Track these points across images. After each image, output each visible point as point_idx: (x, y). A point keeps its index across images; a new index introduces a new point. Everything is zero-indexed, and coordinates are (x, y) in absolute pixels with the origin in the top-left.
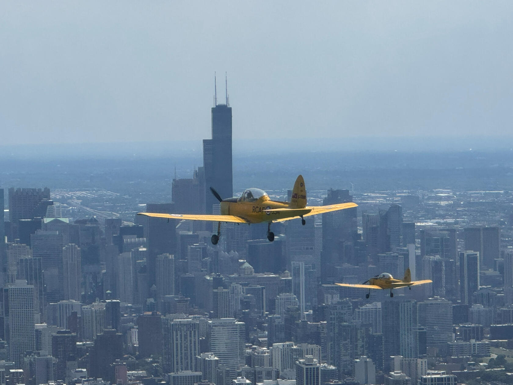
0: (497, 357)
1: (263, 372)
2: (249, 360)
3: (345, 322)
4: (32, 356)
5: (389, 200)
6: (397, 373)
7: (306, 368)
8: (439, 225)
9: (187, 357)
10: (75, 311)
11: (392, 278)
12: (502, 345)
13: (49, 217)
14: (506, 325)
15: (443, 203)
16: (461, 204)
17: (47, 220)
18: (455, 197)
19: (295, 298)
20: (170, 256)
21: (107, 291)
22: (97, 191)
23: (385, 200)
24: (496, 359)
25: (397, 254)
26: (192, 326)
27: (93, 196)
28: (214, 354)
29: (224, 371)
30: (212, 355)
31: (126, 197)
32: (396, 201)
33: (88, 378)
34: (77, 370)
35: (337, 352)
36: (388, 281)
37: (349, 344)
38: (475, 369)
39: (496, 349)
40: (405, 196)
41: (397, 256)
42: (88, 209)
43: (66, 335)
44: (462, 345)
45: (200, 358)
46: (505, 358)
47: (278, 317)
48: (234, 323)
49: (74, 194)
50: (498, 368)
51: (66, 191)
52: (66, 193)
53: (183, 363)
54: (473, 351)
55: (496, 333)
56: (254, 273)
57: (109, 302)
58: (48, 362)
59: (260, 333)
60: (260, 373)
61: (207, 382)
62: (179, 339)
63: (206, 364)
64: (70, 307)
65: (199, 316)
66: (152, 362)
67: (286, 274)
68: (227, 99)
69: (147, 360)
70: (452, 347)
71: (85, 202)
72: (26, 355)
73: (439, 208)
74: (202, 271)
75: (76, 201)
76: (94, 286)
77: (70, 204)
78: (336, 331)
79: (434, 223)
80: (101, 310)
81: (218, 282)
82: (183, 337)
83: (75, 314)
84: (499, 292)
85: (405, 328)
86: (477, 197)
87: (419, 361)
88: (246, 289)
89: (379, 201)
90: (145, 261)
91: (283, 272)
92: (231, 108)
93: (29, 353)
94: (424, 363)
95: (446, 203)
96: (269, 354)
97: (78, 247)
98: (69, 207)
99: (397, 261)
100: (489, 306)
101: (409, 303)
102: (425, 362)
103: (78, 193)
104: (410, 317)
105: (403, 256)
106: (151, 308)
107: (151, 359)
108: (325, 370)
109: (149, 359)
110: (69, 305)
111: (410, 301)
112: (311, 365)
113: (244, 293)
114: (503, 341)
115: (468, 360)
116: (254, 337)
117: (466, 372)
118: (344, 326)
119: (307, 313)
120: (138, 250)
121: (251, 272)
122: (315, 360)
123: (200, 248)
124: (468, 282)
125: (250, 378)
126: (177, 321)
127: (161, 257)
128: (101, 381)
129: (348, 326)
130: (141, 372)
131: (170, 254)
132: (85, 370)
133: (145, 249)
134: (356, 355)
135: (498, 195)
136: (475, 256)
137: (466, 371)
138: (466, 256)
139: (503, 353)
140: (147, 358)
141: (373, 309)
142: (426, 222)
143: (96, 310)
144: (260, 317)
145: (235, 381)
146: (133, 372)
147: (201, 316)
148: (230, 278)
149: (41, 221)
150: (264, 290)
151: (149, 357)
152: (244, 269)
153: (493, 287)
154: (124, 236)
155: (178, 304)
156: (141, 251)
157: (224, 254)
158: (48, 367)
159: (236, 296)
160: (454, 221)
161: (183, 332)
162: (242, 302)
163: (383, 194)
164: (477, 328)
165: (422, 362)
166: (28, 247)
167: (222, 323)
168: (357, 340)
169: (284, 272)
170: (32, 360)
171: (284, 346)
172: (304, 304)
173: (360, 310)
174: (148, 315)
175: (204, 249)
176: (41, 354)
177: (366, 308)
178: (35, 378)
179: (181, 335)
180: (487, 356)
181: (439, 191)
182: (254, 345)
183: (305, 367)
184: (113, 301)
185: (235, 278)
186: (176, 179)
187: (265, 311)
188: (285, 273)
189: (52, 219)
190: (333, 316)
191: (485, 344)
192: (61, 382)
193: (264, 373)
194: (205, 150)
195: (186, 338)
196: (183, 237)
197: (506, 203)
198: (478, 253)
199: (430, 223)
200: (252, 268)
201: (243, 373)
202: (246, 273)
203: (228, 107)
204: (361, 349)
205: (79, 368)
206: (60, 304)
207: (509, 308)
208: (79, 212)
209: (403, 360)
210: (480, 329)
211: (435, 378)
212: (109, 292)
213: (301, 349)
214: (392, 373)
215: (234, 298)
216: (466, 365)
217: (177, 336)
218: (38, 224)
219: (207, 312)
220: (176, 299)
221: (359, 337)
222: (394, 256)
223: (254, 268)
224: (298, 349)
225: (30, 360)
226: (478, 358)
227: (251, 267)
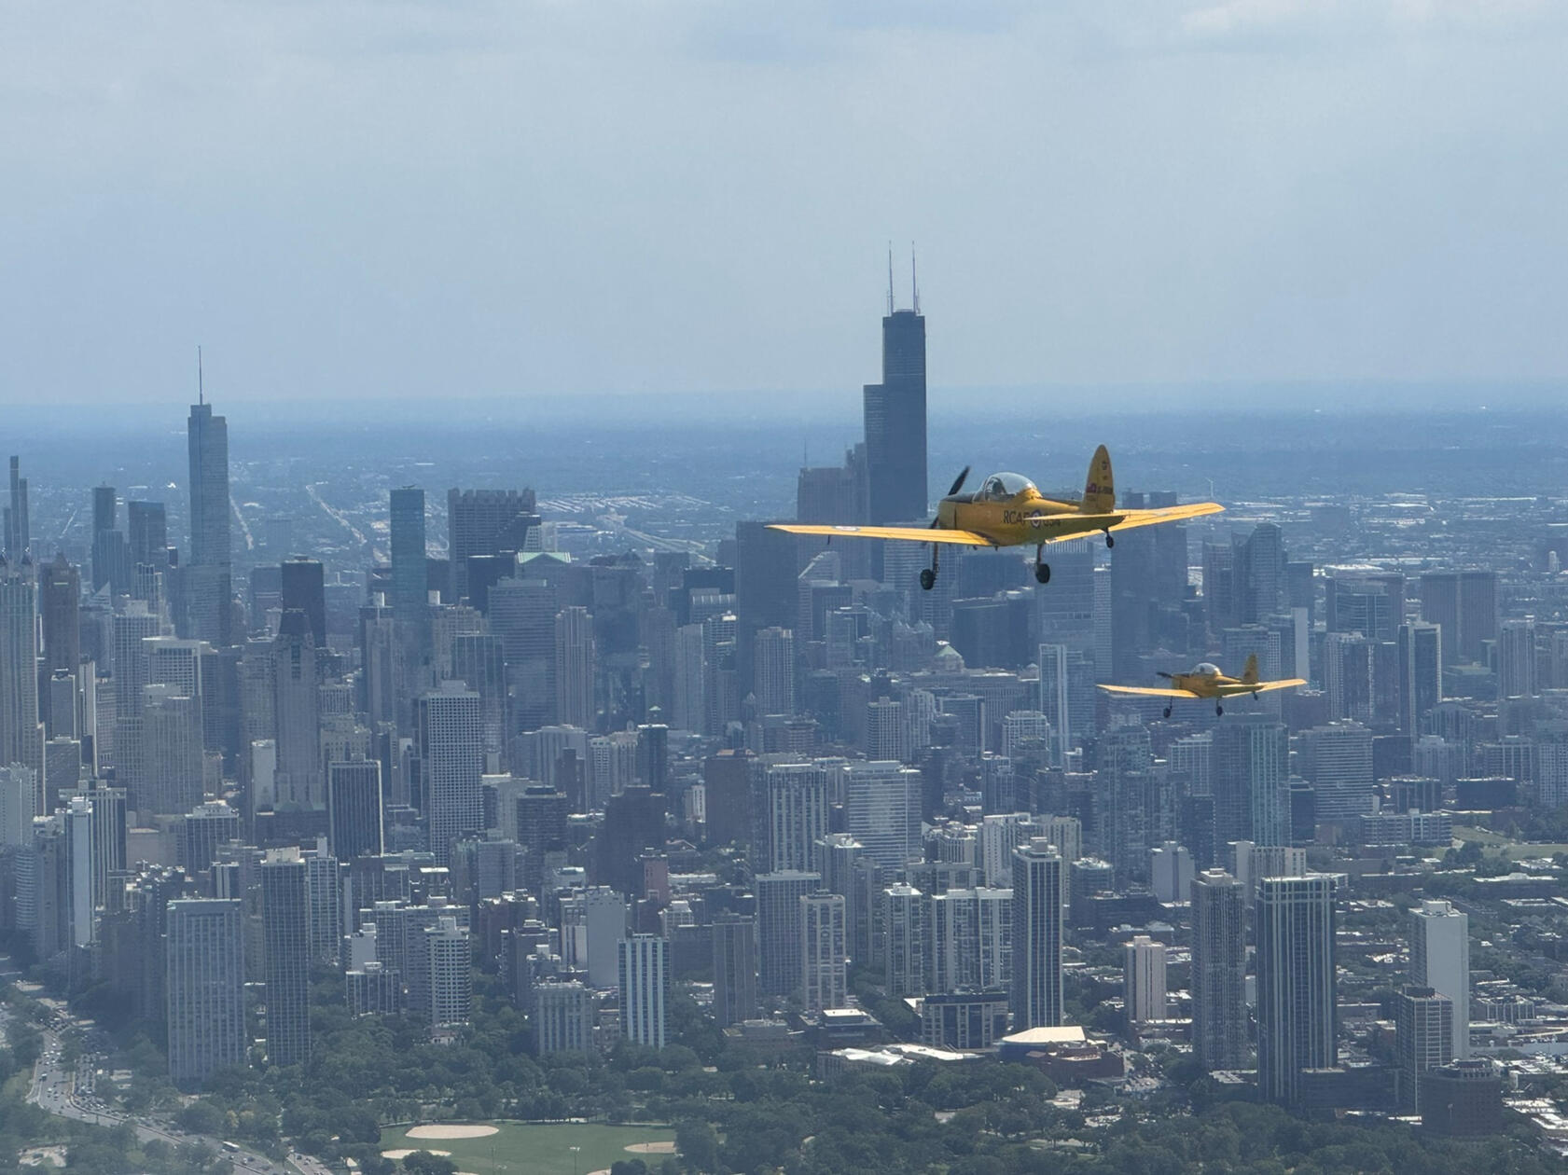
0: (1464, 846)
1: (951, 873)
2: (933, 850)
3: (1134, 769)
4: (475, 840)
5: (1287, 516)
6: (1216, 873)
7: (1033, 864)
8: (1386, 570)
9: (802, 845)
10: (573, 748)
11: (1219, 673)
12: (1479, 821)
13: (531, 550)
14: (1490, 779)
15: (1402, 523)
16: (1441, 523)
17: (524, 557)
18: (1432, 509)
19: (1044, 720)
20: (784, 632)
21: (652, 706)
22: (663, 496)
23: (1278, 517)
24: (1461, 849)
25: (1266, 629)
26: (812, 779)
27: (654, 506)
28: (853, 836)
29: (869, 873)
30: (848, 838)
31: (722, 509)
32: (1302, 517)
33: (587, 886)
34: (565, 869)
35: (1119, 833)
36: (1211, 681)
37: (1143, 816)
38: (1409, 871)
39: (1465, 830)
40: (1320, 509)
41: (1265, 633)
42: (640, 534)
43: (545, 796)
44: (1393, 820)
45: (823, 844)
46: (1482, 850)
47: (1002, 762)
48: (898, 770)
49: (613, 502)
50: (1462, 868)
51: (596, 496)
52: (596, 501)
53: (793, 857)
54: (1416, 834)
55: (1468, 796)
56: (965, 669)
57: (644, 730)
58: (503, 851)
59: (968, 795)
60: (944, 874)
61: (827, 893)
62: (784, 806)
63: (836, 855)
64: (564, 740)
65: (839, 759)
66: (733, 856)
67: (1033, 671)
68: (916, 298)
69: (722, 850)
70: (1370, 826)
71: (636, 519)
72: (462, 838)
73: (1392, 533)
74: (855, 665)
75: (615, 517)
76: (624, 697)
77: (601, 526)
78: (1117, 788)
79: (1376, 566)
80: (630, 745)
81: (881, 687)
82: (793, 804)
83: (571, 754)
84: (1490, 711)
85: (1262, 784)
86: (1481, 510)
87: (1289, 852)
88: (945, 702)
89: (1265, 518)
90: (734, 642)
91: (1025, 667)
92: (923, 318)
93: (468, 835)
94: (1298, 857)
95: (1411, 522)
96: (974, 838)
97: (588, 613)
98: (597, 531)
99: (1264, 643)
100: (1457, 738)
101: (1271, 730)
102: (1302, 854)
103: (623, 501)
104: (1274, 759)
105: (1279, 633)
106: (736, 741)
107: (732, 850)
108: (1087, 870)
109: (728, 850)
110: (560, 735)
111: (1272, 727)
112: (1043, 856)
113: (938, 710)
114: (1483, 812)
115: (1401, 851)
116: (956, 803)
117: (1392, 876)
118: (1132, 778)
119: (1072, 753)
120: (721, 618)
121: (958, 666)
122: (1051, 847)
123: (853, 616)
124: (1416, 688)
125: (923, 886)
126: (781, 768)
127: (764, 633)
128: (607, 890)
129: (1140, 778)
130: (706, 876)
131: (784, 628)
132: (580, 870)
133: (733, 618)
134: (1157, 840)
135: (1523, 507)
136: (1432, 632)
137: (1391, 874)
138: (1413, 632)
139: (1479, 839)
140: (721, 847)
141: (1205, 743)
142: (1359, 563)
143: (619, 747)
144: (971, 761)
145: (889, 891)
146: (690, 876)
147: (844, 758)
148: (914, 680)
149: (513, 559)
150: (983, 704)
151: (729, 846)
152: (943, 659)
153: (1479, 699)
154: (692, 591)
155: (791, 732)
156: (727, 622)
157: (903, 628)
158: (503, 862)
159: (921, 717)
160: (1422, 561)
161: (792, 790)
162: (933, 730)
163: (1276, 502)
164: (1429, 784)
165: (1294, 854)
166: (479, 613)
167: (871, 772)
168: (1158, 809)
169: (1029, 666)
170: (473, 848)
171: (1007, 820)
172: (1067, 735)
173: (1179, 746)
174: (725, 757)
175: (863, 618)
176: (489, 835)
177: (1191, 741)
178: (477, 886)
179: (788, 797)
180: (1443, 844)
181: (1398, 497)
182: (952, 819)
183: (1029, 861)
184: (654, 726)
185: (924, 679)
186: (806, 469)
187: (983, 747)
188: (1030, 669)
189: (536, 555)
190: (1110, 758)
191: (1441, 818)
192: (525, 893)
193: (953, 875)
194: (868, 407)
195: (798, 802)
196: (819, 592)
197: (1540, 522)
198: (1438, 627)
199: (1366, 566)
200: (961, 657)
201: (908, 874)
202: (948, 669)
203: (918, 315)
204: (1167, 827)
205: (570, 865)
206: (541, 734)
207: (1500, 744)
208: (619, 541)
209: (1254, 851)
210: (1433, 787)
211: (1290, 883)
212: (655, 708)
213: (1038, 826)
214: (1206, 873)
215: (916, 719)
216: (1393, 863)
217: (781, 798)
218: (508, 565)
219: (862, 752)
220: (787, 722)
221: (1162, 802)
222: (1258, 633)
223: (963, 658)
224: (1034, 826)
225: (470, 850)
226: (1421, 848)
227: (958, 654)
